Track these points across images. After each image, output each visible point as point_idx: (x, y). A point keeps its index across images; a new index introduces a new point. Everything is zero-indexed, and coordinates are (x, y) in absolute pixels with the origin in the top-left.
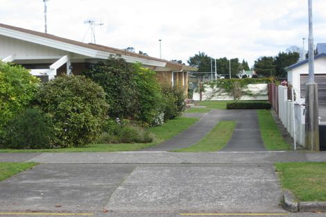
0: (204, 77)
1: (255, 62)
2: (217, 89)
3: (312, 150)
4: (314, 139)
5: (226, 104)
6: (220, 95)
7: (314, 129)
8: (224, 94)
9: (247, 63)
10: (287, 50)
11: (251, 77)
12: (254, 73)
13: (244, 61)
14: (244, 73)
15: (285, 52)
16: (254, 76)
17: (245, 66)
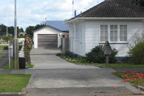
0: (3, 35)
1: (26, 28)
2: (2, 40)
3: (16, 69)
4: (17, 64)
5: (3, 47)
6: (4, 43)
7: (17, 59)
8: (6, 42)
9: (23, 29)
10: (41, 23)
11: (24, 35)
12: (26, 33)
13: (21, 28)
14: (21, 33)
15: (39, 24)
16: (25, 35)
17: (22, 30)
